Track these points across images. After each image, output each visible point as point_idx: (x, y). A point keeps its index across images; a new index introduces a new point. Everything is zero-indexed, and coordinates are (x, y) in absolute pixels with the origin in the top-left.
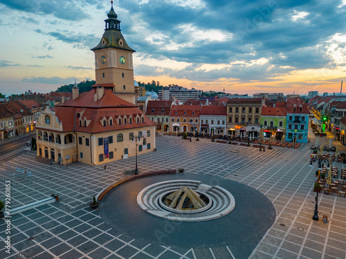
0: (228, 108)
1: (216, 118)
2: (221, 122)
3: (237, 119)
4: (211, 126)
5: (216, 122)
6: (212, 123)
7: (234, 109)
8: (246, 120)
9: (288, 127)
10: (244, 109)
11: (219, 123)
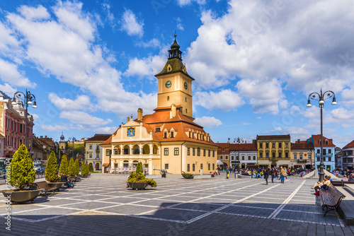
0: (258, 144)
1: (246, 155)
2: (252, 158)
3: (267, 154)
4: (242, 162)
5: (246, 157)
6: (243, 159)
7: (264, 144)
8: (277, 155)
9: (316, 160)
10: (274, 144)
11: (249, 158)
